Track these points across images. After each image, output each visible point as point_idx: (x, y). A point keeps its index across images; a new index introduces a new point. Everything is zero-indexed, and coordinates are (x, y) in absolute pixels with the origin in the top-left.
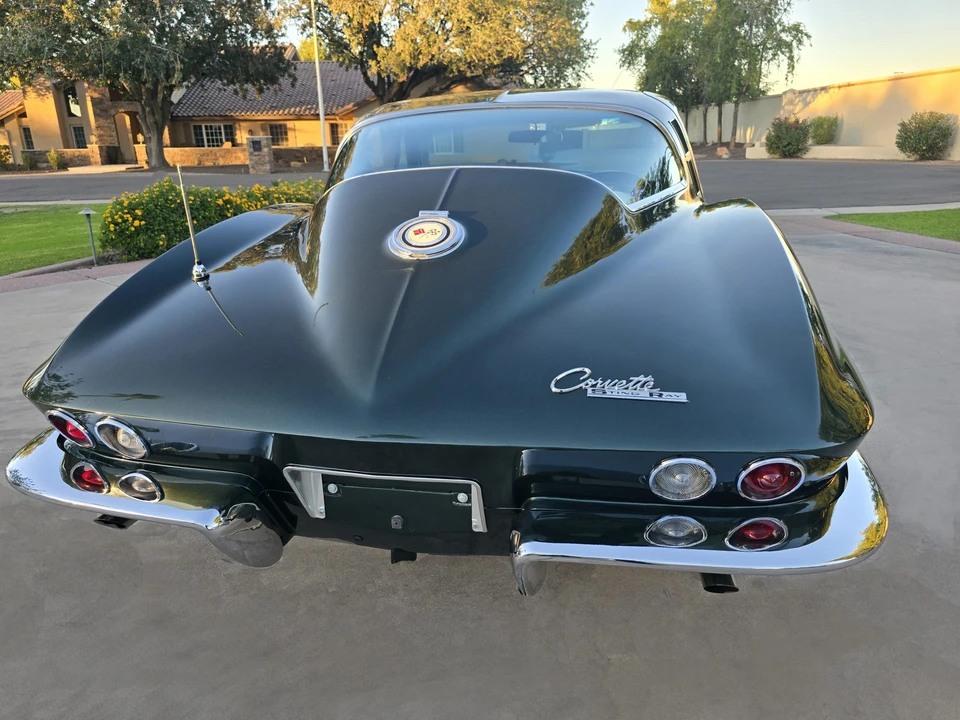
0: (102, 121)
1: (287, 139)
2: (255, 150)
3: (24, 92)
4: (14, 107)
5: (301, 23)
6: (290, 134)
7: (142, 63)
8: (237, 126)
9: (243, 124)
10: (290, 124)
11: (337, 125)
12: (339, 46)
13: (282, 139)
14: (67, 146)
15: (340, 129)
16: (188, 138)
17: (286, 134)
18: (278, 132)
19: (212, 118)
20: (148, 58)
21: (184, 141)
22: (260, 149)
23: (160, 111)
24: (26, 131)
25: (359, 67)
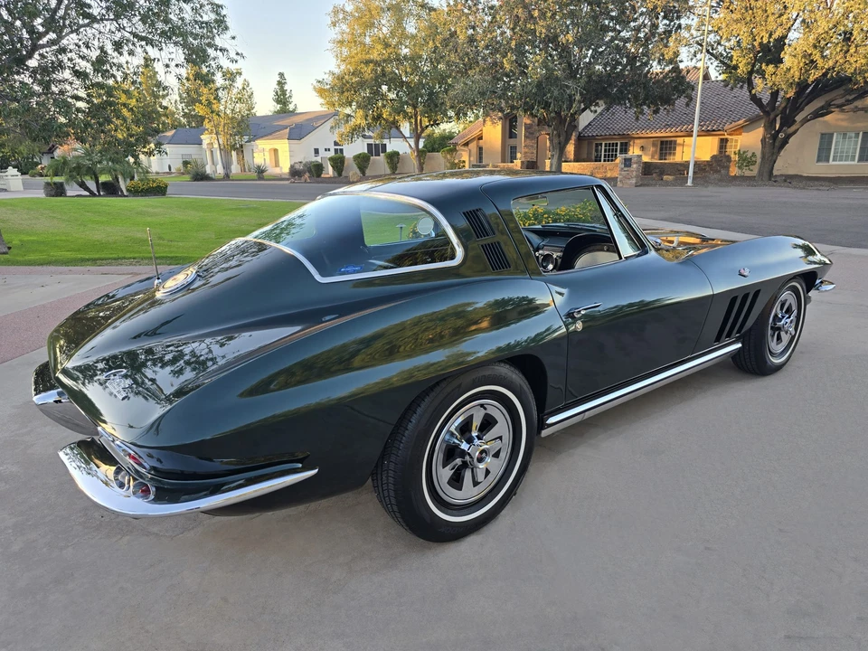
0: (528, 141)
1: (674, 154)
2: (626, 166)
3: (484, 121)
4: (476, 133)
5: (692, 50)
6: (679, 149)
7: (551, 97)
8: (631, 143)
9: (637, 141)
10: (680, 140)
11: (727, 140)
12: (729, 67)
13: (670, 154)
14: (503, 161)
15: (729, 144)
16: (589, 153)
17: (675, 149)
18: (666, 147)
19: (611, 137)
20: (556, 93)
21: (585, 156)
22: (630, 166)
23: (564, 134)
24: (481, 149)
25: (746, 85)
